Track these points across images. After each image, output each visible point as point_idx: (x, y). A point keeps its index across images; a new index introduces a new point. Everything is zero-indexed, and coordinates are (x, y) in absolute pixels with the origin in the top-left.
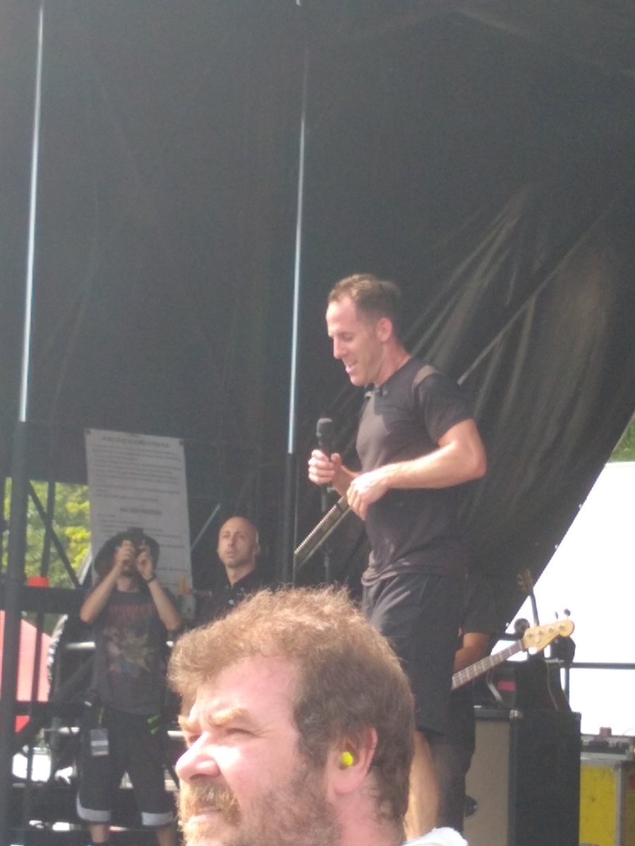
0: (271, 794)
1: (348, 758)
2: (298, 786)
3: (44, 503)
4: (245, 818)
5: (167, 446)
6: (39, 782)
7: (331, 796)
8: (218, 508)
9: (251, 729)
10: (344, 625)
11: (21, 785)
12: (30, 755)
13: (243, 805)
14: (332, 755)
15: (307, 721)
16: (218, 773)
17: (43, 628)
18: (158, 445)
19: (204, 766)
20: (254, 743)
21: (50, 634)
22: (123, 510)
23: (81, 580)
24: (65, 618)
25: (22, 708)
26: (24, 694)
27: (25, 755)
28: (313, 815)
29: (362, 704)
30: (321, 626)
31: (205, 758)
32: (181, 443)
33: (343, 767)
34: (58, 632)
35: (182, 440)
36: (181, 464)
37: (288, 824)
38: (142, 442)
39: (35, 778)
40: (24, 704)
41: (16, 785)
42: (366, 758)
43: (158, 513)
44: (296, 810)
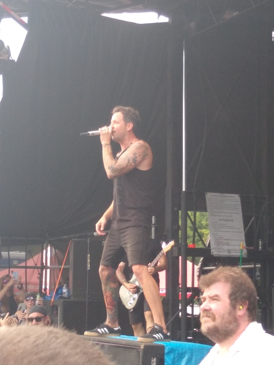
0: (223, 315)
1: (241, 307)
2: (230, 313)
3: (193, 219)
4: (217, 320)
5: (234, 197)
6: (196, 315)
7: (237, 316)
8: (253, 218)
9: (218, 299)
10: (241, 276)
11: (190, 316)
12: (192, 307)
13: (217, 317)
14: (238, 306)
15: (232, 298)
16: (210, 309)
17: (194, 262)
18: (231, 197)
19: (207, 308)
20: (219, 303)
21: (197, 265)
22: (220, 220)
23: (207, 245)
24: (202, 259)
25: (188, 290)
26: (189, 285)
27: (191, 306)
28: (233, 320)
29: (245, 294)
30: (236, 275)
31: (207, 306)
32: (239, 196)
33: (240, 309)
34: (200, 264)
35: (239, 195)
36: (239, 203)
37: (227, 322)
38: (225, 197)
39: (195, 314)
40: (189, 288)
41: (188, 316)
42: (246, 307)
43: (232, 221)
44: (229, 319)
